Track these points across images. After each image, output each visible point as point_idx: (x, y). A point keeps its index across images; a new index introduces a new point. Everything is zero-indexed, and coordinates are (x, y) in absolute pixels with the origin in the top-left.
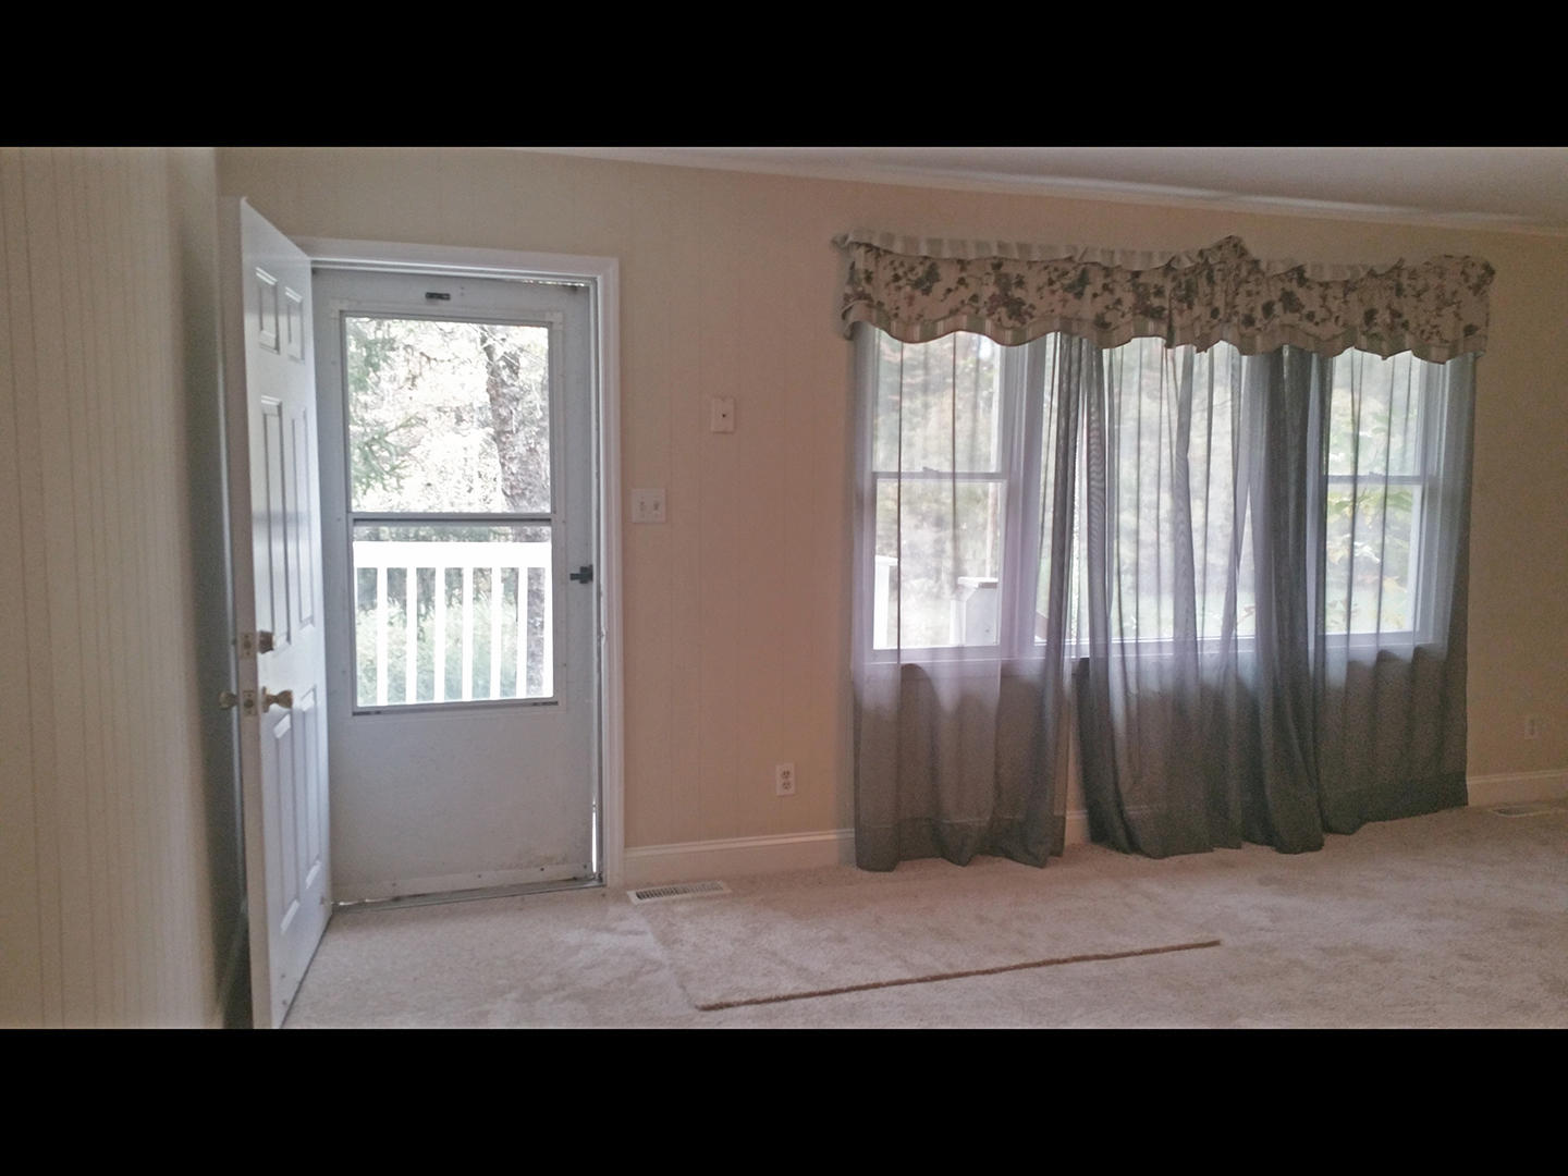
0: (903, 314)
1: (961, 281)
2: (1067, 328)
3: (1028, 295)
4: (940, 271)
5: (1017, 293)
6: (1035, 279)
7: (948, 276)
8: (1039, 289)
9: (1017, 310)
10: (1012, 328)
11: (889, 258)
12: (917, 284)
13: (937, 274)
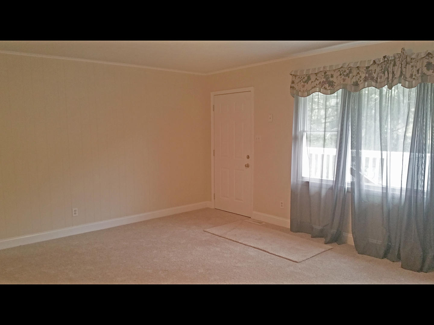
0: (302, 90)
1: (316, 79)
2: (344, 87)
3: (334, 79)
4: (311, 77)
5: (331, 79)
6: (336, 74)
7: (313, 78)
8: (337, 77)
9: (331, 84)
10: (330, 89)
11: (298, 77)
12: (305, 82)
13: (310, 78)
